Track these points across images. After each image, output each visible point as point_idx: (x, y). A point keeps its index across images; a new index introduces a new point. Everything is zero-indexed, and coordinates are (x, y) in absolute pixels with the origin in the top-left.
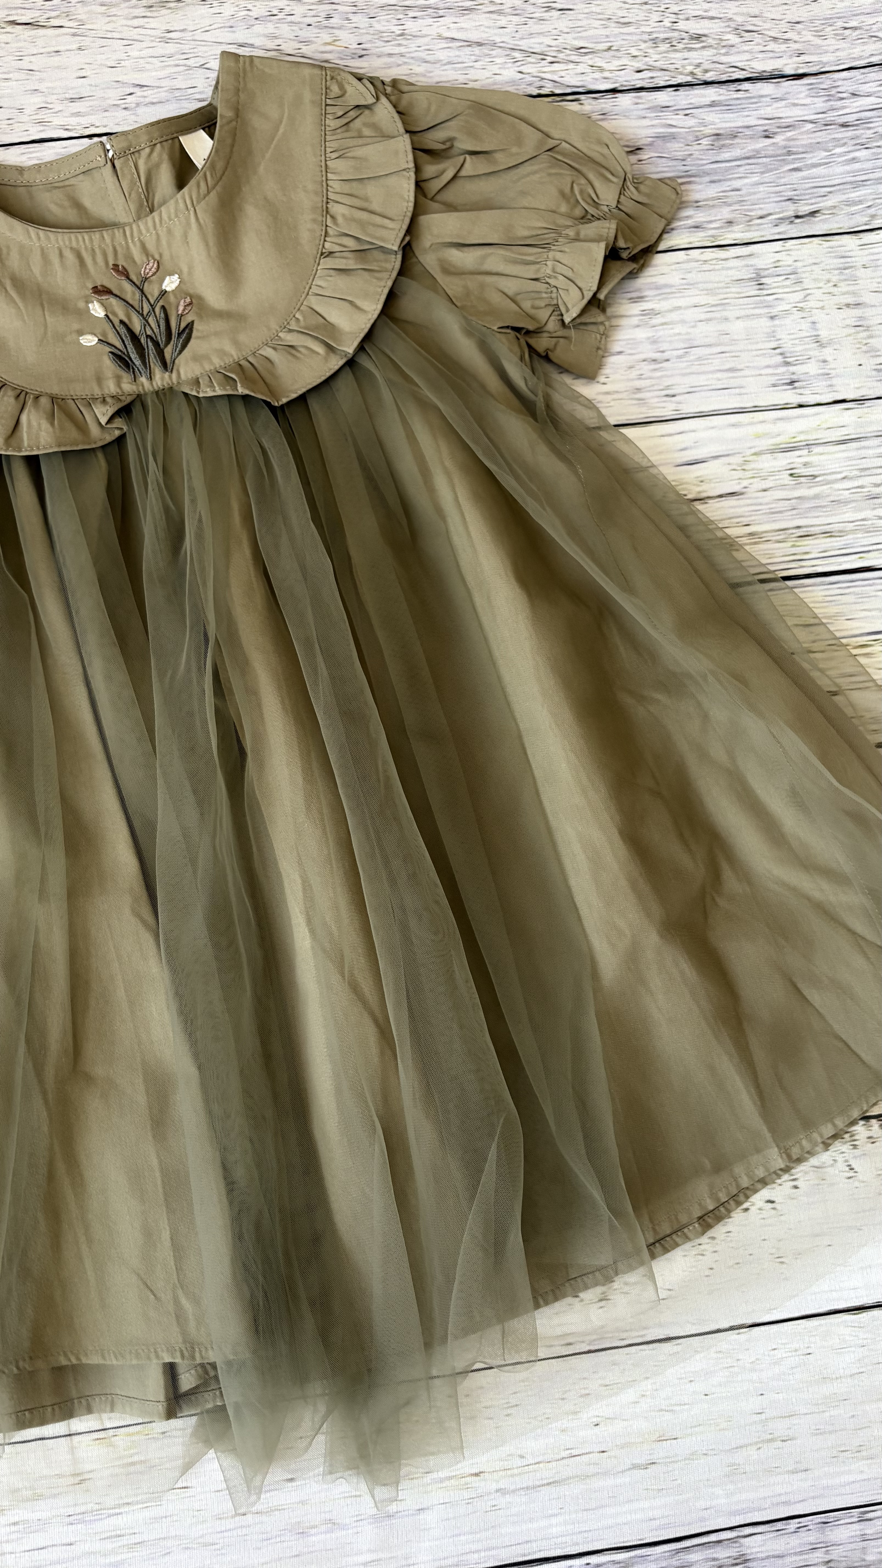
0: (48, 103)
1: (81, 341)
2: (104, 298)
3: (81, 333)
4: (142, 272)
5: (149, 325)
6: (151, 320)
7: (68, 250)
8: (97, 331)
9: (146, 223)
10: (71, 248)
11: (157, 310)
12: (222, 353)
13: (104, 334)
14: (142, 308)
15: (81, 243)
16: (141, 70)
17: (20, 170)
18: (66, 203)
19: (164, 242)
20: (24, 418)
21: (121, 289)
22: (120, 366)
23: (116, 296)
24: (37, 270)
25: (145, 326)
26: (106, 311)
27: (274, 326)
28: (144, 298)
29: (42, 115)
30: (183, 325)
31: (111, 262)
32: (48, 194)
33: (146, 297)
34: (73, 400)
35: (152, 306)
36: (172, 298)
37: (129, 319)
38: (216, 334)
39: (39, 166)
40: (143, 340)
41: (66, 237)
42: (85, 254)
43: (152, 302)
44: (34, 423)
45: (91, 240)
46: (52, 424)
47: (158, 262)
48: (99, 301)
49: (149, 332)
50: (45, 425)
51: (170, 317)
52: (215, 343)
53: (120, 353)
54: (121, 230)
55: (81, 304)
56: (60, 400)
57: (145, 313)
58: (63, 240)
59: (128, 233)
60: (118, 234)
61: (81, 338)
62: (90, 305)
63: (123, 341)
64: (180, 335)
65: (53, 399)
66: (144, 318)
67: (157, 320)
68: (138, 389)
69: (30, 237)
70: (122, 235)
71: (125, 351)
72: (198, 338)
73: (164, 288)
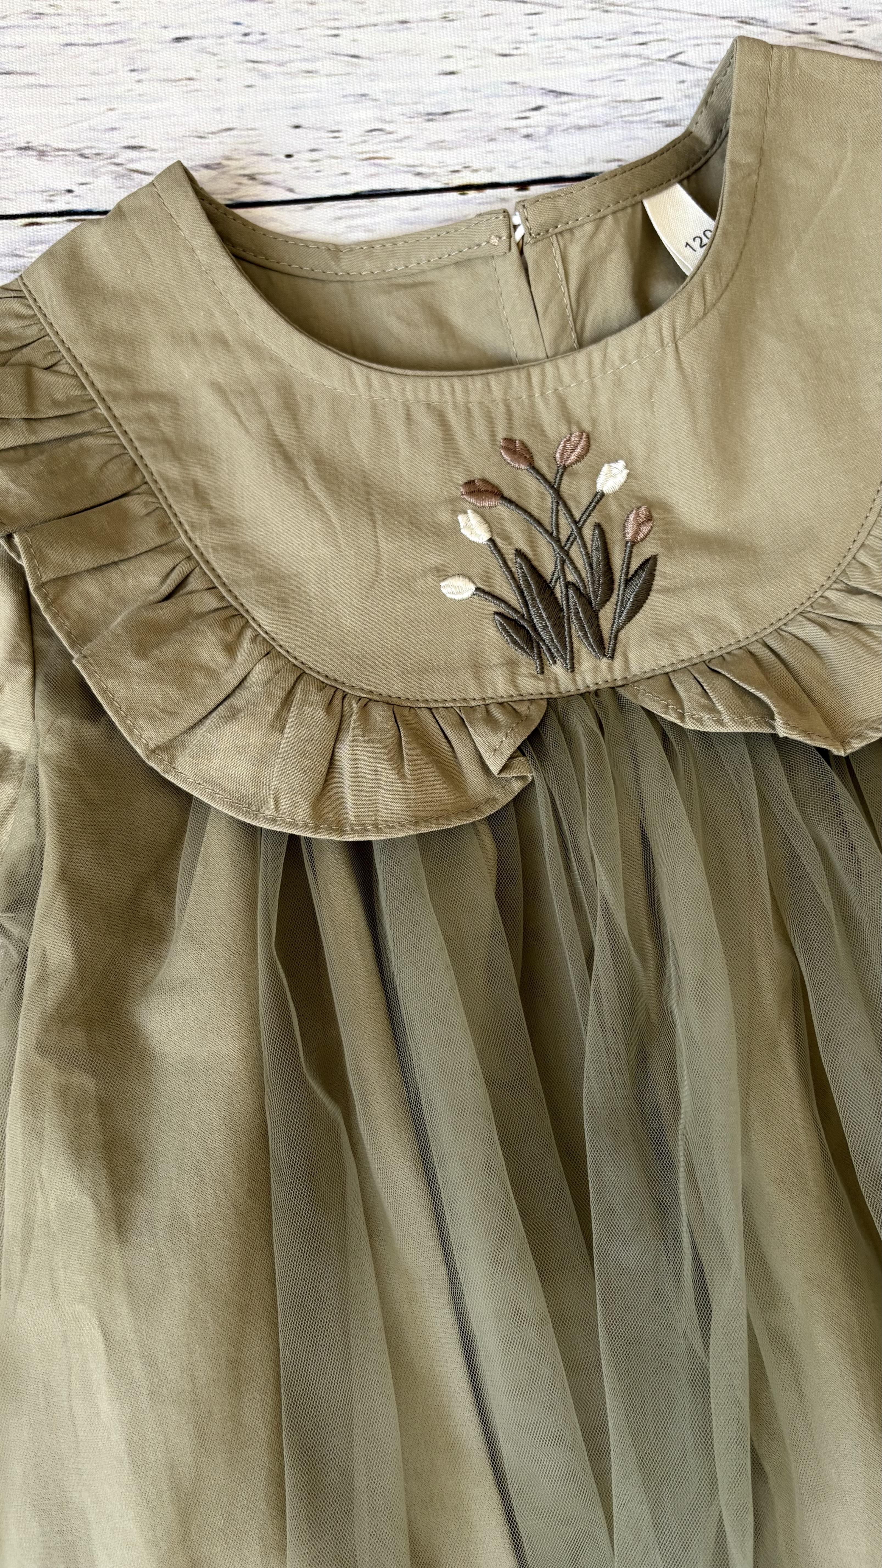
0: (386, 122)
1: (444, 591)
2: (486, 504)
3: (442, 574)
4: (558, 456)
5: (572, 562)
6: (575, 552)
7: (423, 409)
8: (475, 571)
9: (574, 363)
10: (428, 405)
11: (588, 531)
12: (712, 624)
13: (488, 579)
14: (557, 526)
15: (448, 398)
16: (558, 63)
17: (335, 250)
18: (418, 317)
19: (603, 399)
20: (344, 754)
21: (519, 487)
22: (515, 642)
23: (510, 502)
24: (361, 444)
25: (563, 562)
26: (491, 531)
27: (817, 576)
28: (561, 507)
29: (375, 145)
30: (635, 565)
31: (501, 435)
32: (383, 299)
33: (566, 506)
34: (430, 709)
35: (576, 522)
36: (613, 508)
37: (533, 546)
38: (700, 584)
39: (371, 245)
40: (559, 591)
41: (421, 384)
42: (453, 418)
43: (577, 516)
44: (366, 770)
45: (466, 391)
46: (401, 774)
47: (588, 437)
48: (477, 511)
49: (572, 577)
50: (387, 774)
51: (610, 545)
52: (699, 603)
53: (515, 616)
54: (523, 374)
55: (444, 516)
56: (406, 711)
57: (563, 538)
58: (415, 392)
59: (535, 380)
60: (516, 379)
61: (442, 584)
62: (461, 518)
63: (522, 593)
64: (628, 581)
65: (394, 706)
66: (562, 548)
67: (587, 553)
68: (547, 686)
69: (353, 383)
70: (524, 383)
71: (524, 611)
72: (665, 590)
73: (599, 488)
